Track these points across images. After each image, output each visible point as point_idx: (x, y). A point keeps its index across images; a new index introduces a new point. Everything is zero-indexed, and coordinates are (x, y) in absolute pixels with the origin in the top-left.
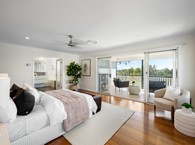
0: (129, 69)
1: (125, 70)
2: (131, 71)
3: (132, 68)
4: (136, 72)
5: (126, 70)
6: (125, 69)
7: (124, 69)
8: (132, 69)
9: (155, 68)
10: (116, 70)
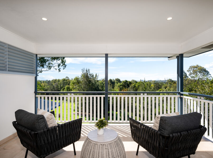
0: (63, 79)
1: (57, 81)
2: (66, 81)
3: (67, 77)
4: (74, 83)
5: (59, 81)
6: (57, 79)
7: (55, 79)
8: (67, 79)
9: (97, 77)
10: (36, 78)
